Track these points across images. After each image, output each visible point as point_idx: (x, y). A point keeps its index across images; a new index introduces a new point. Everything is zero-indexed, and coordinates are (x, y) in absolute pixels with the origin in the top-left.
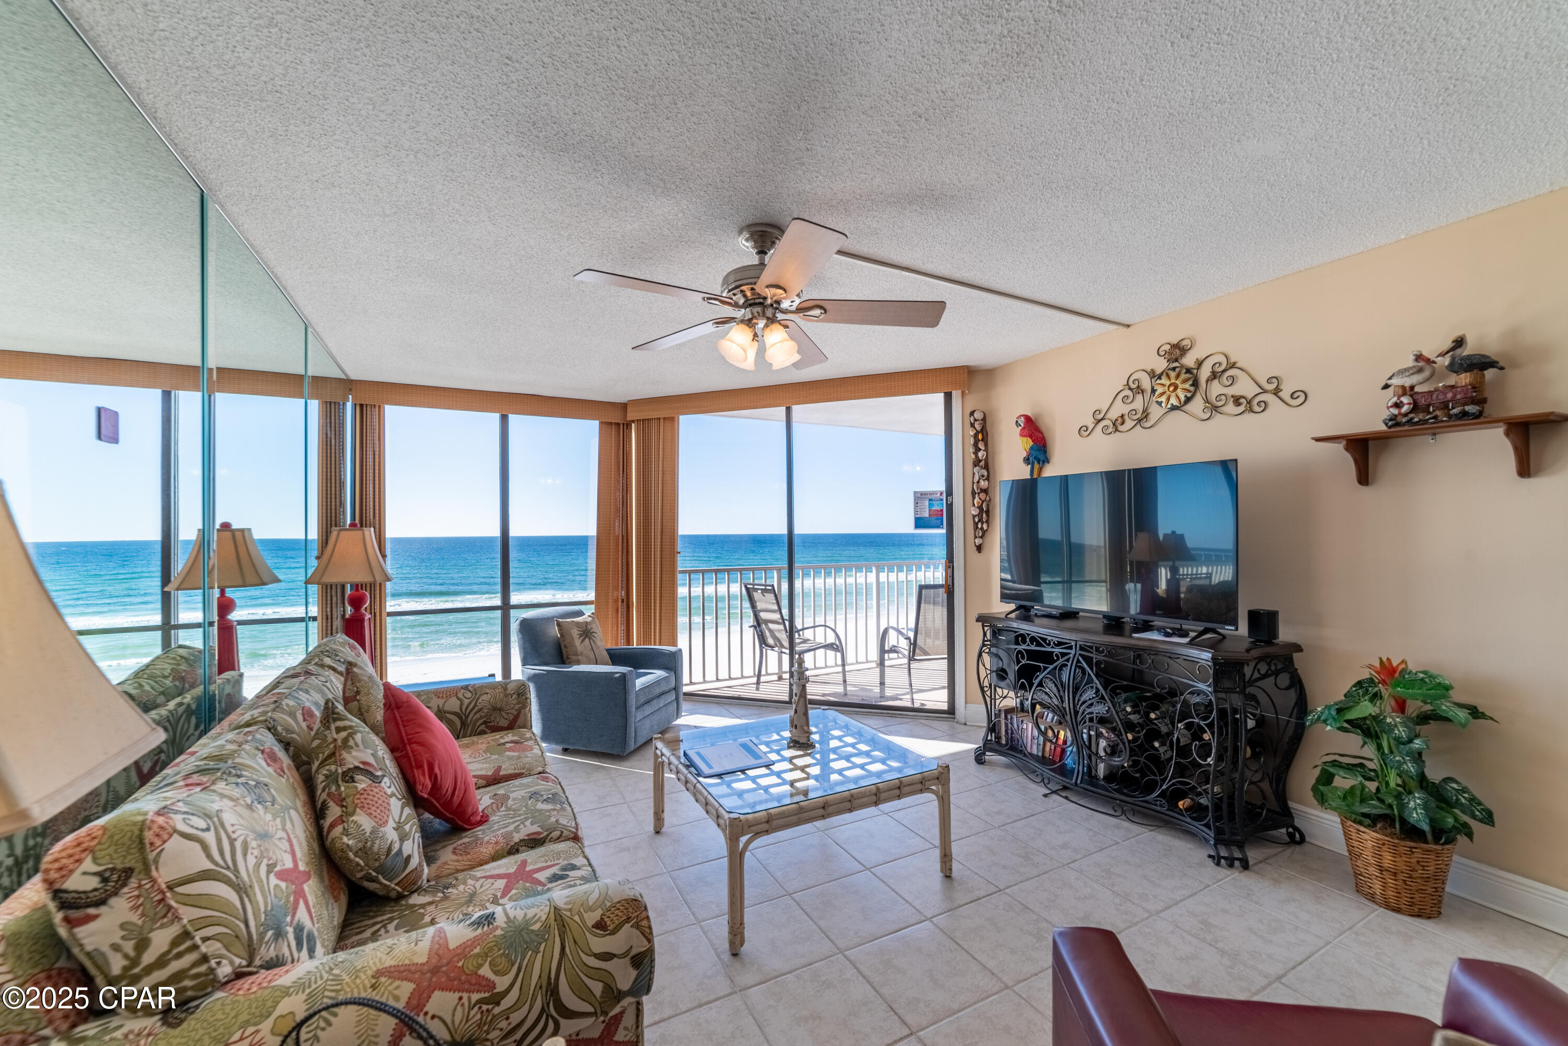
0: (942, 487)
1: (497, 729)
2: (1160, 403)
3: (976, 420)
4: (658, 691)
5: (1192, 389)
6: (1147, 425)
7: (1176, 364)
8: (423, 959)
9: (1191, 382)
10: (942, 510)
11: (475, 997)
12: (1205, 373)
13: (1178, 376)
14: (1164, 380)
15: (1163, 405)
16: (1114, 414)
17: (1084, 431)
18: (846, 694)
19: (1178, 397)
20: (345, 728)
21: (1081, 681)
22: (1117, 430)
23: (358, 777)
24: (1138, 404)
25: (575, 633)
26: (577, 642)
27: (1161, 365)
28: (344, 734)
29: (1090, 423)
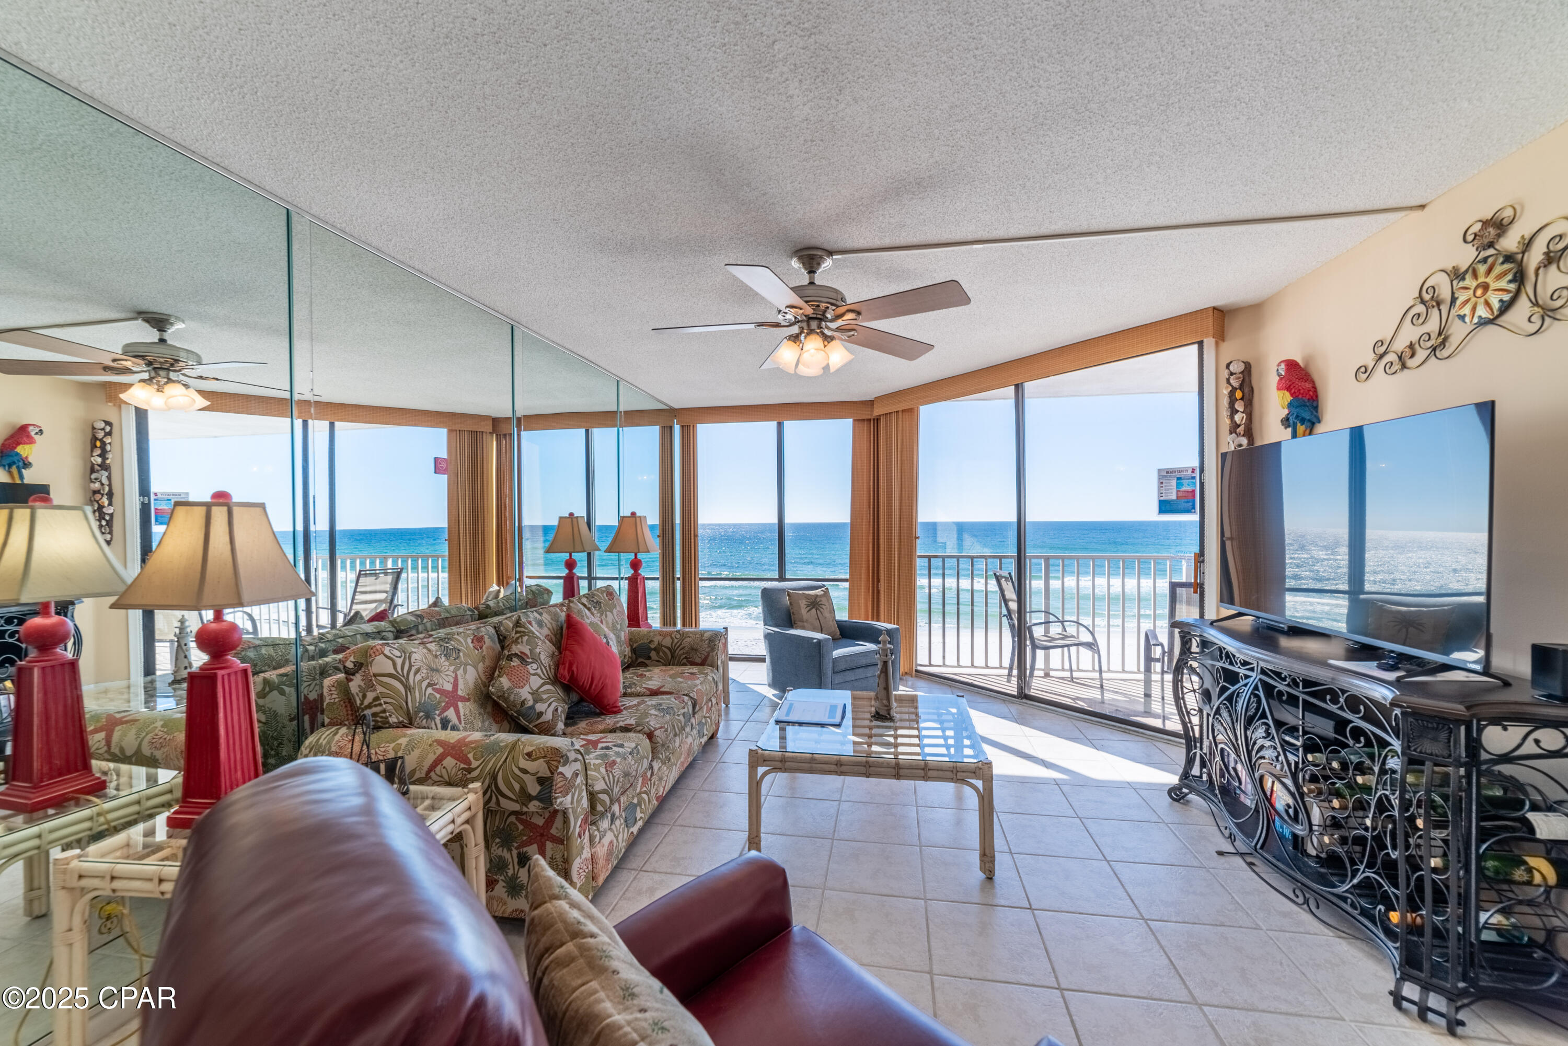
0: (1196, 463)
1: (693, 664)
2: (1462, 318)
3: (1232, 374)
4: (864, 662)
5: (1512, 287)
6: (1445, 353)
7: (1491, 251)
8: (452, 741)
9: (1510, 277)
10: (1194, 491)
11: (463, 766)
12: (1535, 257)
13: (1489, 271)
14: (1469, 282)
15: (1467, 319)
16: (1400, 344)
17: (1364, 373)
18: (1103, 702)
19: (1487, 303)
20: (520, 632)
21: (1256, 714)
22: (1404, 366)
23: (514, 659)
24: (1433, 325)
25: (803, 603)
26: (804, 611)
27: (1466, 255)
28: (518, 635)
29: (1369, 359)
